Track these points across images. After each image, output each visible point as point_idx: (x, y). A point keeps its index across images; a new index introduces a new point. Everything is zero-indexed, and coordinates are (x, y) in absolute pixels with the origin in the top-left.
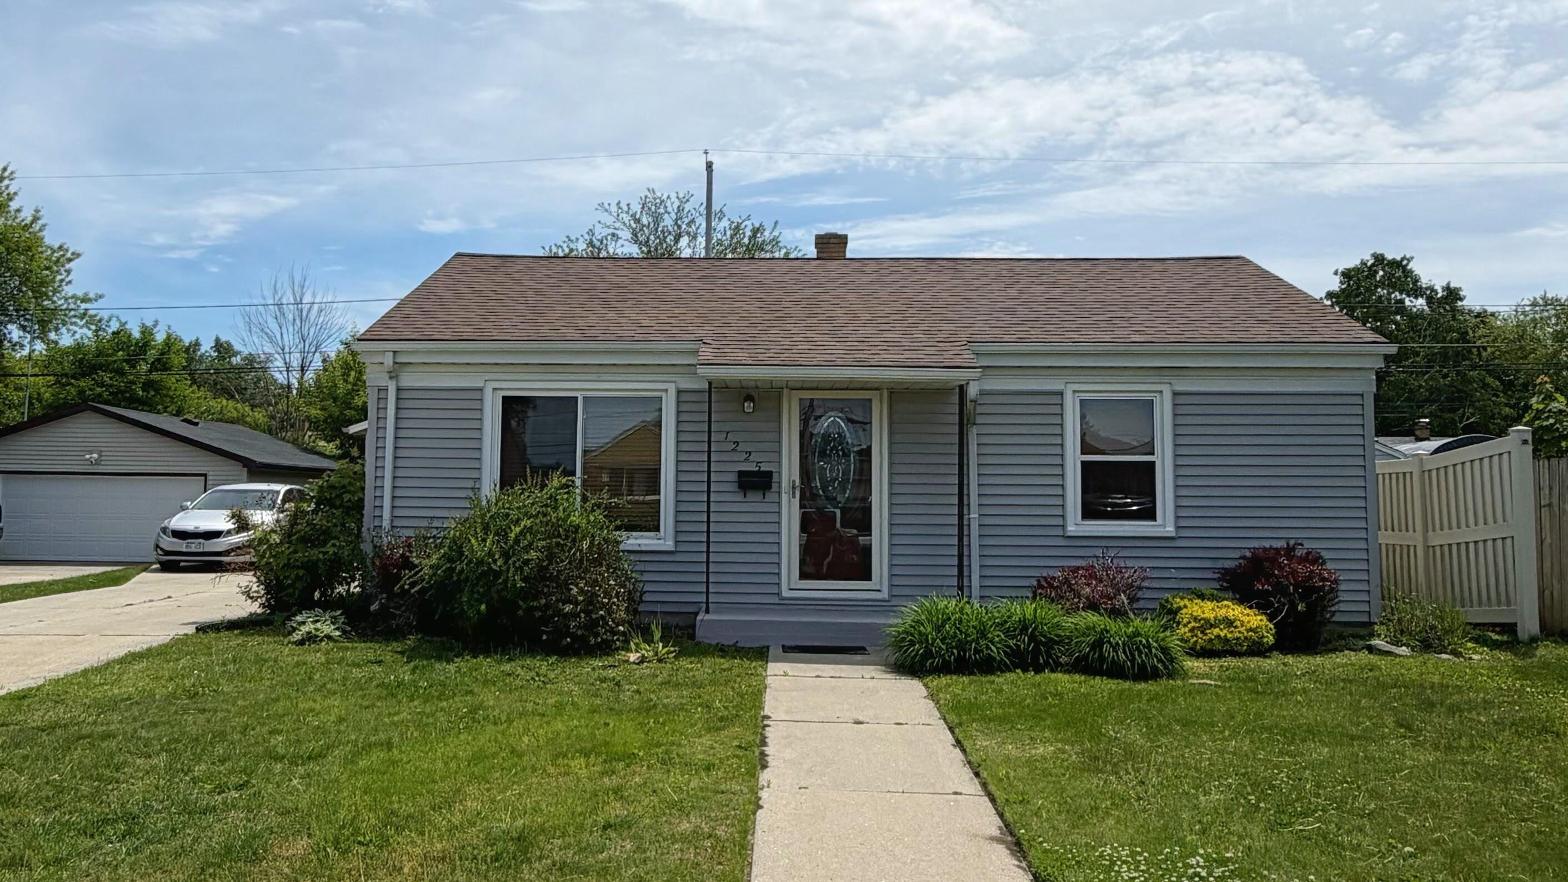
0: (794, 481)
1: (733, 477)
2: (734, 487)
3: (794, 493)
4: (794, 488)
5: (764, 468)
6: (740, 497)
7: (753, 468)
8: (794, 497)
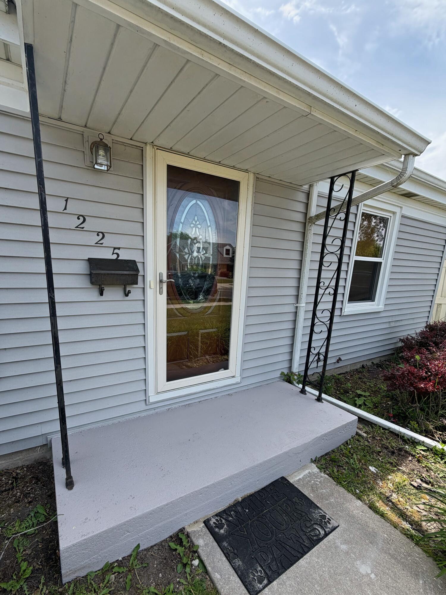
0: (161, 275)
1: (82, 268)
2: (84, 282)
3: (161, 288)
4: (161, 281)
5: (124, 256)
6: (93, 295)
7: (108, 255)
8: (161, 293)
